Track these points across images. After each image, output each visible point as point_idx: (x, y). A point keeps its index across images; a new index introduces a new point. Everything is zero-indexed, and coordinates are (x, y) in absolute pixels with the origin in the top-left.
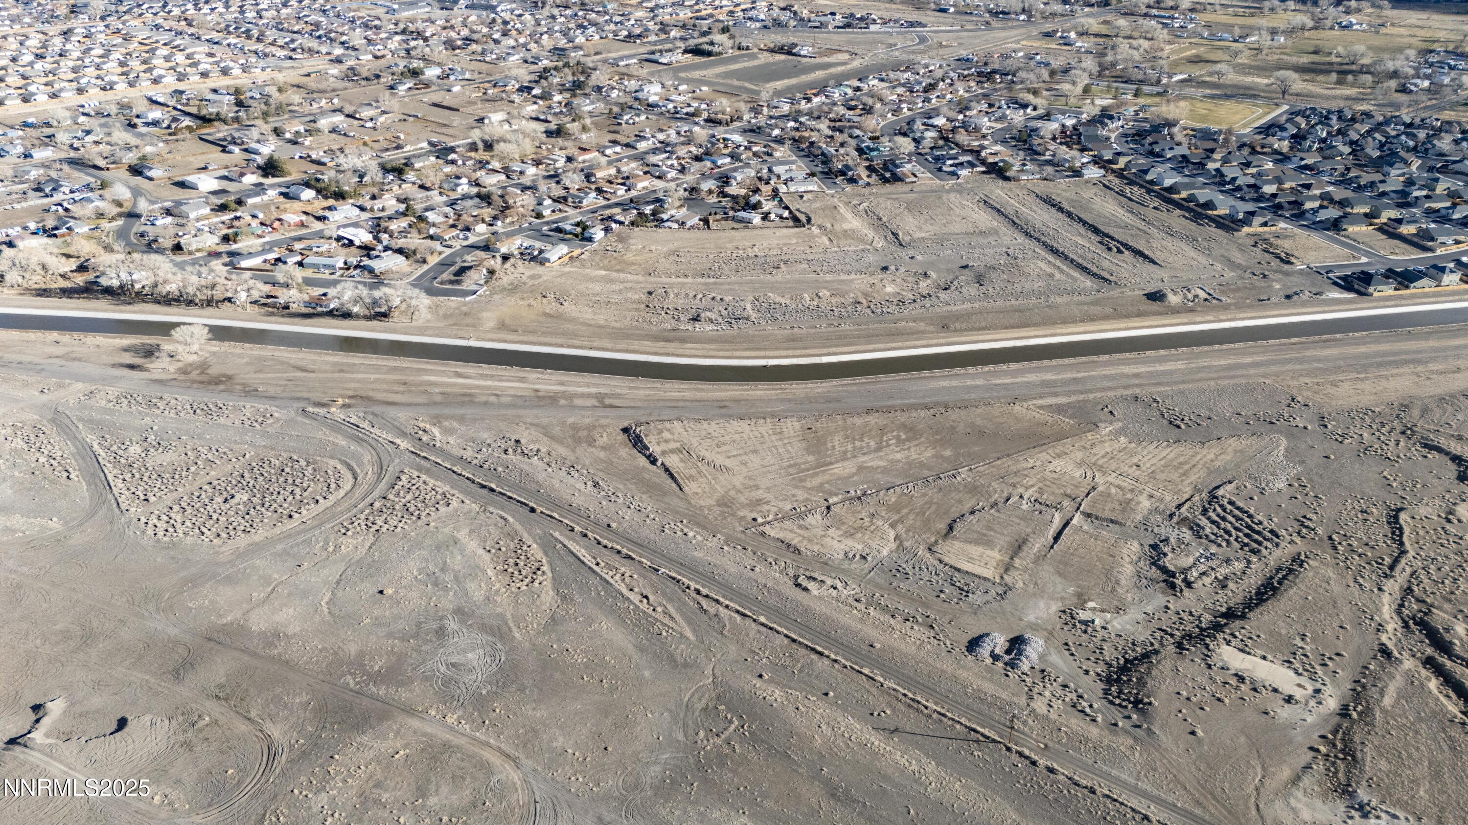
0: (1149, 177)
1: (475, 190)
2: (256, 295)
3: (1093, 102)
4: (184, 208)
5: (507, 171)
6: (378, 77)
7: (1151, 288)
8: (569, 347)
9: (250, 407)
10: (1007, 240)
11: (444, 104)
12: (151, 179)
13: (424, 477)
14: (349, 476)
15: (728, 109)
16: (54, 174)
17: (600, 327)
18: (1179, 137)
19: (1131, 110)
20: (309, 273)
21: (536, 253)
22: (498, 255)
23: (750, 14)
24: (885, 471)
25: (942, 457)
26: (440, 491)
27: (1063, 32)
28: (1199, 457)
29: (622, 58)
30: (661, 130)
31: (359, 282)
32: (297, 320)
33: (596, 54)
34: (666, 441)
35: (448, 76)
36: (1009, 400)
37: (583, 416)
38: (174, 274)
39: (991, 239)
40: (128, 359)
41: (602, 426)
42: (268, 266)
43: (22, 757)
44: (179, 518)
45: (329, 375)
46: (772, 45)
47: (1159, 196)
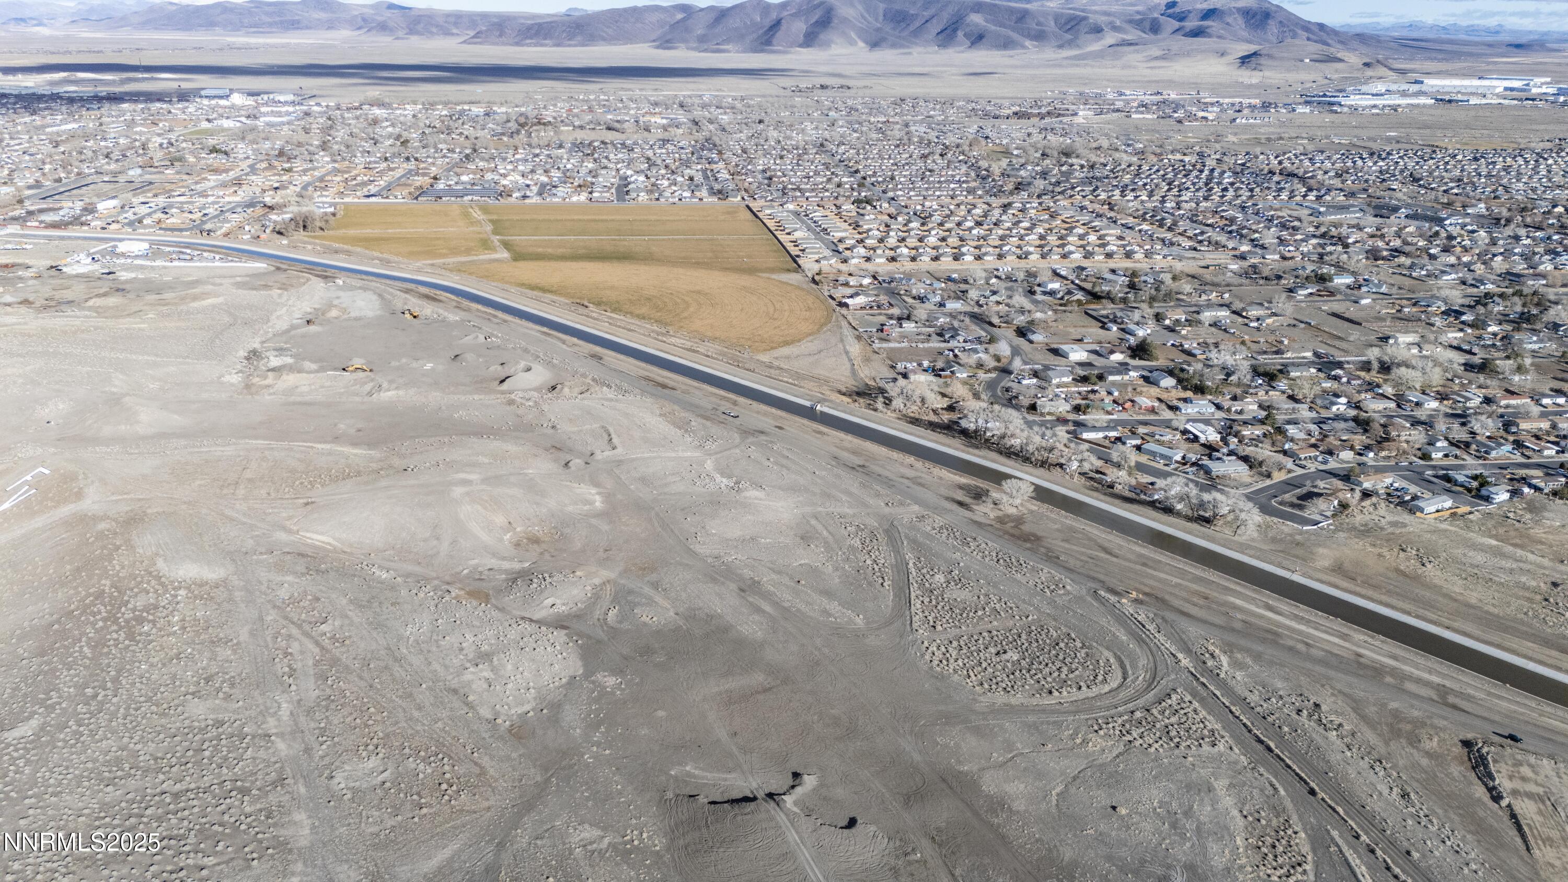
1: (1353, 413)
2: (1087, 467)
4: (1050, 373)
5: (1400, 400)
6: (1279, 277)
8: (1418, 617)
9: (1046, 572)
11: (1346, 315)
12: (1031, 342)
13: (1196, 704)
14: (1119, 674)
16: (956, 324)
17: (1469, 605)
20: (1144, 459)
21: (1408, 498)
22: (1358, 489)
26: (1210, 727)
31: (1192, 481)
32: (1117, 501)
33: (1564, 285)
34: (1524, 779)
35: (1360, 287)
37: (1412, 706)
38: (1022, 430)
40: (960, 496)
41: (1435, 727)
42: (1107, 443)
44: (954, 654)
45: (1132, 565)
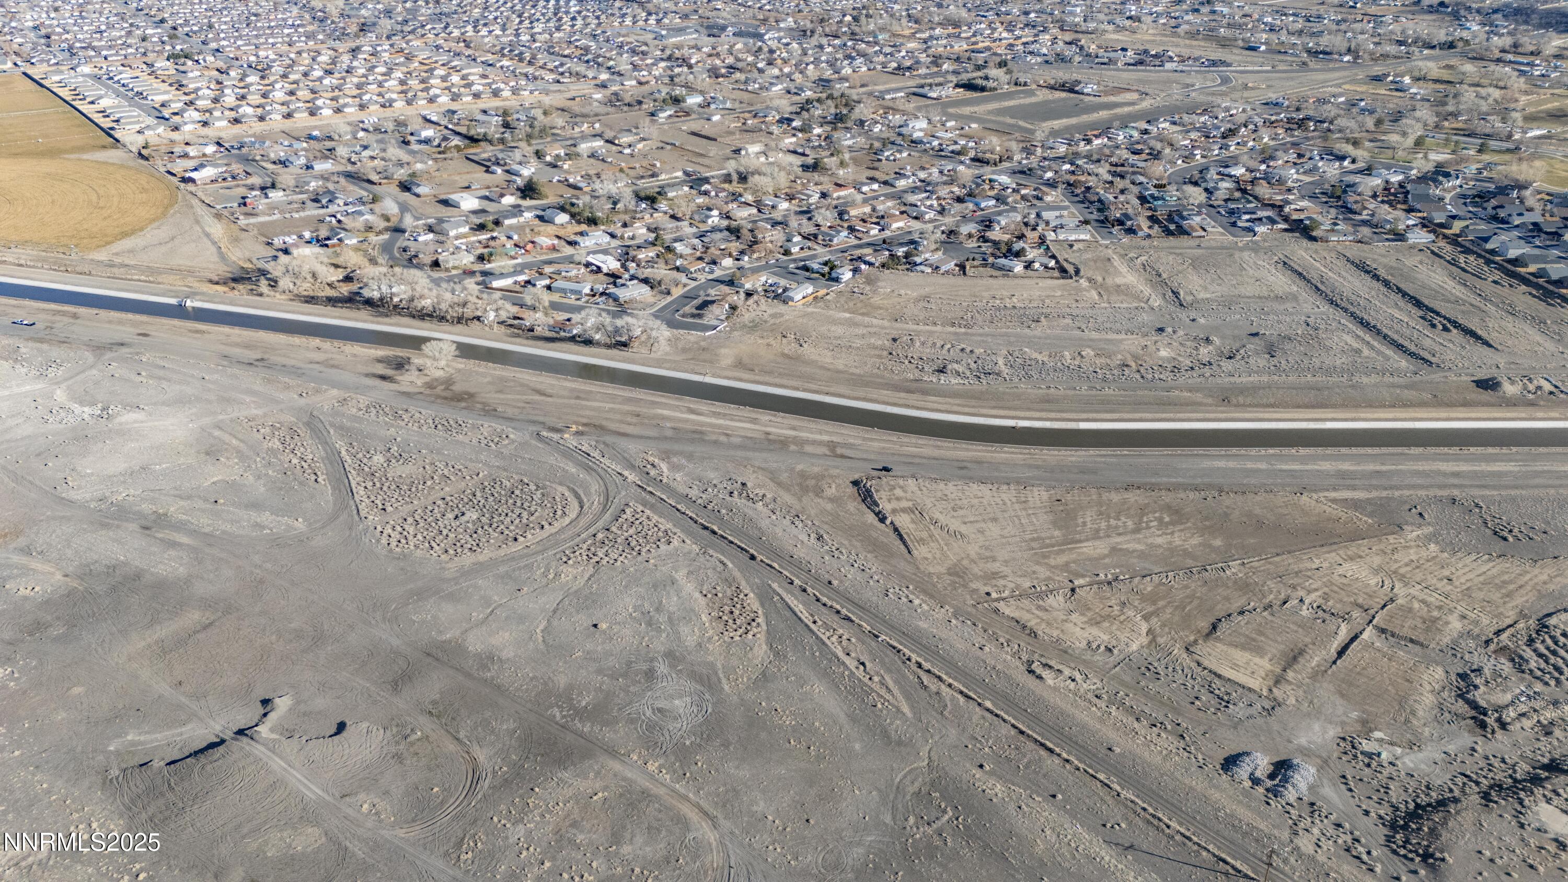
0: (1489, 246)
1: (725, 223)
2: (504, 315)
3: (1426, 157)
4: (445, 225)
5: (759, 205)
6: (640, 103)
7: (1482, 375)
8: (804, 390)
9: (488, 426)
10: (1307, 308)
11: (703, 133)
12: (418, 196)
13: (648, 512)
14: (575, 504)
15: (998, 148)
16: (331, 186)
17: (839, 372)
18: (1531, 202)
19: (1474, 168)
20: (556, 297)
21: (780, 291)
22: (741, 291)
23: (1032, 47)
24: (1142, 555)
25: (1210, 546)
26: (663, 528)
27: (1396, 76)
28: (1528, 577)
29: (888, 91)
30: (923, 168)
31: (603, 310)
32: (540, 343)
33: (862, 86)
34: (898, 499)
35: (709, 104)
36: (1296, 489)
37: (813, 465)
38: (430, 290)
39: (1289, 306)
40: (381, 369)
41: (831, 477)
42: (518, 288)
43: (247, 748)
44: (412, 530)
45: (566, 401)
46: (1052, 82)
47: (1501, 268)
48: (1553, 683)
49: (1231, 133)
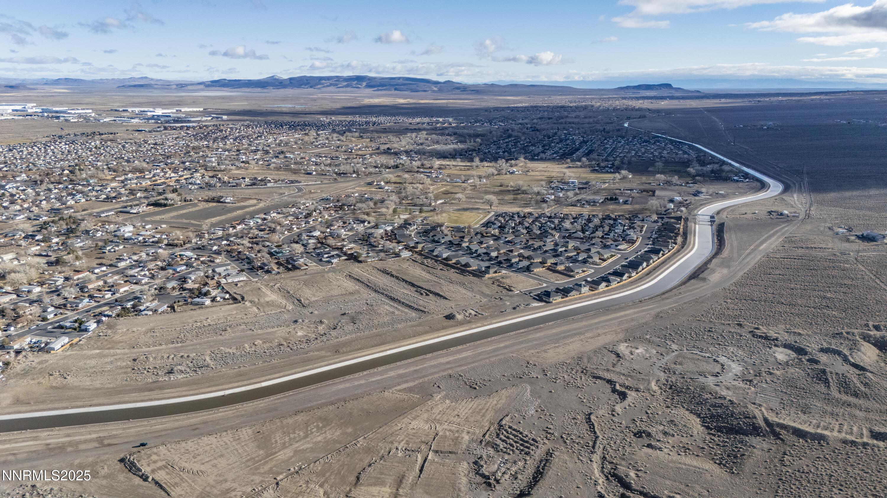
0: (435, 254)
3: (399, 217)
7: (447, 313)
8: (72, 408)
10: (365, 296)
15: (181, 237)
17: (97, 389)
18: (446, 232)
19: (420, 220)
21: (43, 345)
22: (11, 351)
23: (190, 181)
24: (312, 450)
25: (346, 433)
27: (377, 182)
28: (489, 404)
29: (103, 212)
30: (135, 254)
33: (83, 210)
34: (155, 462)
36: (381, 390)
37: (87, 457)
39: (356, 296)
41: (102, 461)
46: (207, 198)
47: (442, 263)
48: (511, 453)
49: (308, 215)
